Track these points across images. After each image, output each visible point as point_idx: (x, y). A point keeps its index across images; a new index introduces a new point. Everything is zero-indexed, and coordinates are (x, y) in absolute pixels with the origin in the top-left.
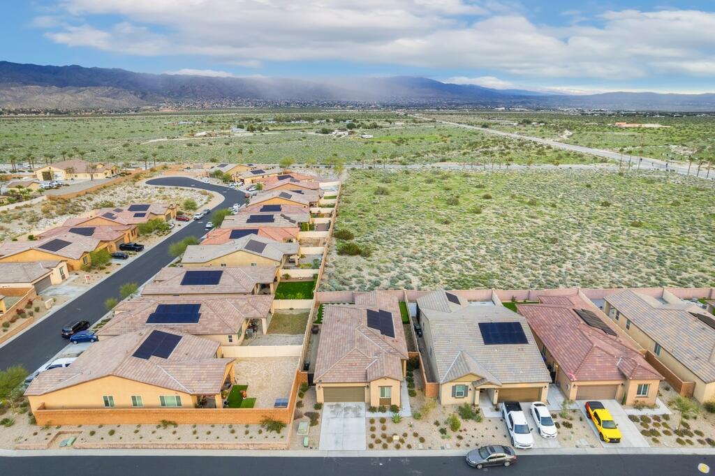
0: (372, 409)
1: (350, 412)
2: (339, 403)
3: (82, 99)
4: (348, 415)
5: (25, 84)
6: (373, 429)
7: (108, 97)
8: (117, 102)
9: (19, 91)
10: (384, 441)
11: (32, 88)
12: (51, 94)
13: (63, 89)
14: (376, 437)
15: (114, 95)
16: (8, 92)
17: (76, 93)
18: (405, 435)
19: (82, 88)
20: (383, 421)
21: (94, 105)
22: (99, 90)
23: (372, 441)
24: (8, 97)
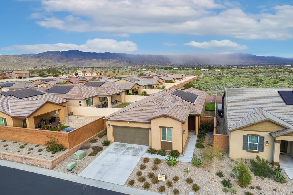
0: (151, 151)
1: (131, 151)
2: (126, 144)
3: (109, 64)
4: (127, 153)
5: (92, 59)
6: (143, 167)
7: (117, 63)
8: (120, 64)
9: (89, 61)
10: (149, 180)
11: (93, 60)
12: (99, 62)
13: (103, 60)
14: (143, 175)
15: (120, 62)
16: (86, 62)
17: (107, 61)
18: (176, 179)
19: (109, 60)
20: (157, 161)
21: (112, 66)
22: (114, 60)
23: (136, 178)
24: (86, 64)
